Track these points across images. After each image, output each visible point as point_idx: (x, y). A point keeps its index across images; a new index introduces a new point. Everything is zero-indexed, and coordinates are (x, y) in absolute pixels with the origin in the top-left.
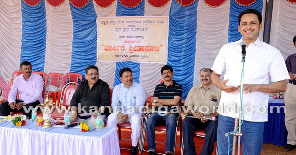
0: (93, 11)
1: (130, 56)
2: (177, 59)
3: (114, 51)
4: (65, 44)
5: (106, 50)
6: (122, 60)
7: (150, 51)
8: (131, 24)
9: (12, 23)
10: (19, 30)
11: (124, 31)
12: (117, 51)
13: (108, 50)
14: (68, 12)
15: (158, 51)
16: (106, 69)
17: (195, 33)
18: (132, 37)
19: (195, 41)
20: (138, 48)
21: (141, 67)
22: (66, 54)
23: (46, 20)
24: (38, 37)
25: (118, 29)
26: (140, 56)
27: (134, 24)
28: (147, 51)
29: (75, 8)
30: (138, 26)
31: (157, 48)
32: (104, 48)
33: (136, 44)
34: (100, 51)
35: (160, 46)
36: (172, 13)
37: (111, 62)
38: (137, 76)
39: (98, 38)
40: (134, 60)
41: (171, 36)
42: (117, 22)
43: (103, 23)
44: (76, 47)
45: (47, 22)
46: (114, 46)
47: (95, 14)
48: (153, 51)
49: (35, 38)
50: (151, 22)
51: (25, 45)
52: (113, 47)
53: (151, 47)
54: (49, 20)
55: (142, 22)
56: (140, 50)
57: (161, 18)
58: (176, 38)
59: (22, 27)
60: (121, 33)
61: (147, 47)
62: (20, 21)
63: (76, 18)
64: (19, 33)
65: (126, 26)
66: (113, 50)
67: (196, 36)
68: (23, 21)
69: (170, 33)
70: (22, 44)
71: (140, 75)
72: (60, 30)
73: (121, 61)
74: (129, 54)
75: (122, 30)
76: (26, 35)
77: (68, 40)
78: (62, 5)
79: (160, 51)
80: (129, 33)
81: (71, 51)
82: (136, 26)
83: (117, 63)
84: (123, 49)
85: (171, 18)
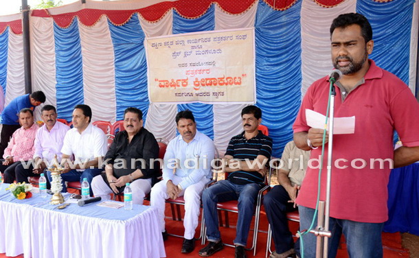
0: (139, 28)
1: (197, 95)
2: (272, 95)
3: (173, 88)
4: (106, 80)
5: (161, 86)
6: (185, 100)
7: (227, 84)
8: (194, 44)
9: (45, 55)
10: (51, 64)
11: (185, 56)
12: (177, 87)
13: (163, 86)
14: (106, 33)
15: (239, 83)
16: (164, 115)
17: (300, 51)
18: (198, 64)
19: (300, 65)
20: (208, 82)
21: (214, 111)
22: (108, 94)
23: (80, 47)
24: (72, 71)
25: (175, 54)
26: (211, 94)
27: (200, 43)
28: (221, 84)
29: (115, 26)
30: (205, 46)
31: (237, 80)
32: (158, 83)
33: (205, 76)
34: (152, 88)
35: (243, 75)
36: (260, 22)
37: (170, 104)
38: (209, 125)
39: (148, 70)
40: (204, 100)
41: (259, 59)
42: (174, 43)
43: (153, 45)
44: (119, 84)
45: (83, 49)
46: (172, 80)
47: (142, 33)
48: (231, 84)
49: (70, 72)
50: (225, 39)
51: (60, 83)
52: (170, 81)
53: (227, 78)
54: (84, 47)
55: (212, 39)
56: (211, 85)
57: (242, 32)
58: (267, 61)
59: (55, 58)
60: (181, 59)
61: (221, 79)
62: (53, 50)
63: (117, 42)
64: (52, 68)
65: (188, 48)
66: (171, 86)
67: (302, 56)
68: (56, 51)
69: (257, 55)
70: (56, 83)
71: (214, 123)
72: (99, 60)
73: (184, 103)
74: (195, 92)
75: (182, 54)
76: (60, 69)
77: (109, 73)
78: (98, 24)
79: (242, 85)
80: (193, 58)
81: (114, 89)
82: (203, 46)
83: (178, 105)
84: (185, 84)
85: (257, 31)
